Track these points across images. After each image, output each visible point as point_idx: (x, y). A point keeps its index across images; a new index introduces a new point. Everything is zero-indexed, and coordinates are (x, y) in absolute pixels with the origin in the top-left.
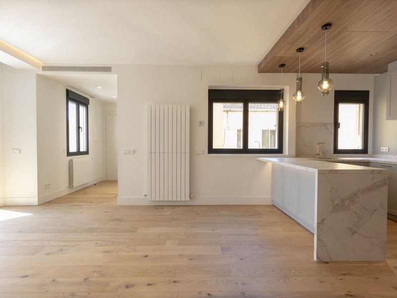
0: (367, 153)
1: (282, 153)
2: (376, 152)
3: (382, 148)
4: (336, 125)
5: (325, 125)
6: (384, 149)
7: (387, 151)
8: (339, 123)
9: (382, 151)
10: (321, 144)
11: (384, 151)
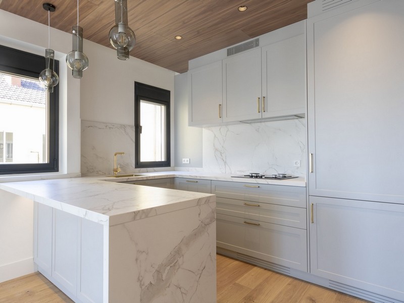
0: (170, 166)
1: (57, 170)
2: (177, 164)
3: (183, 159)
4: (138, 129)
5: (123, 127)
6: (185, 160)
7: (188, 162)
8: (141, 127)
9: (183, 163)
10: (120, 155)
11: (186, 162)
